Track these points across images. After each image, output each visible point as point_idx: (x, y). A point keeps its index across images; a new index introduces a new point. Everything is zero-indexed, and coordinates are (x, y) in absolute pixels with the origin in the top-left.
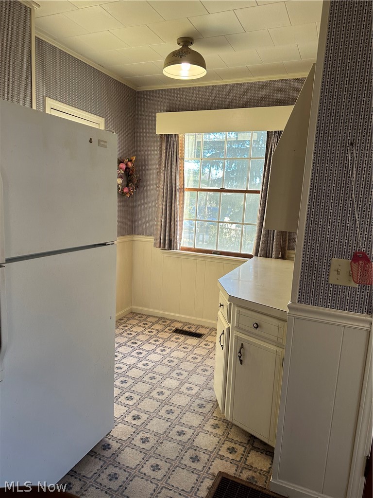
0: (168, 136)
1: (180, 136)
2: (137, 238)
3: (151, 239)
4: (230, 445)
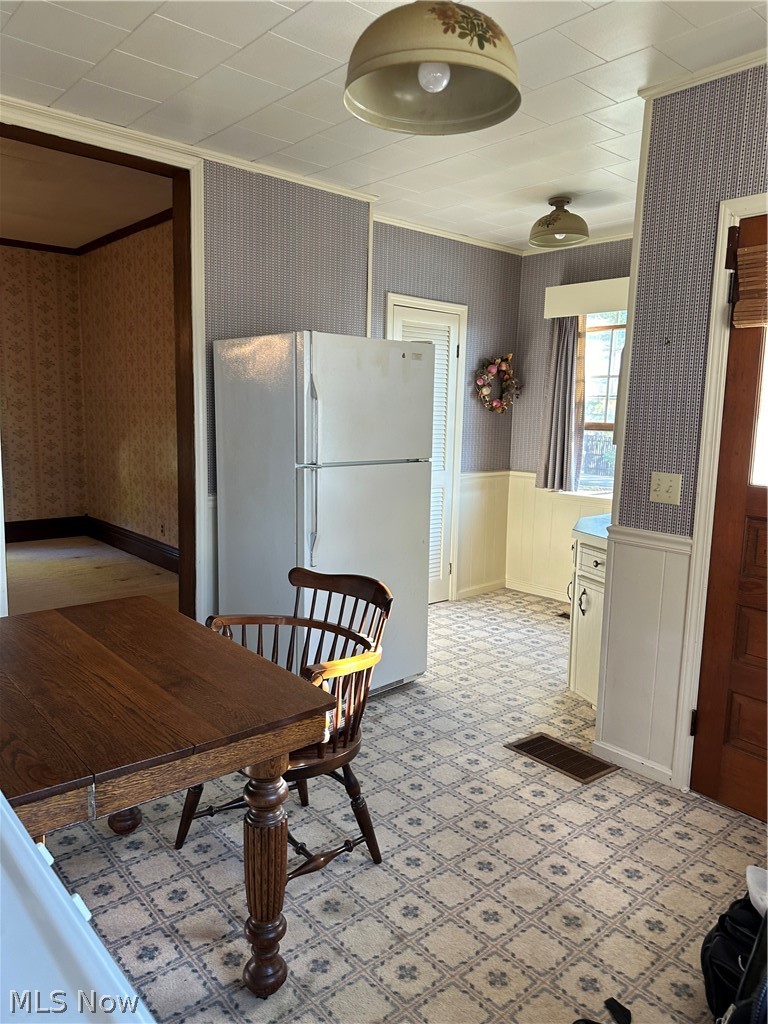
1: (580, 318)
3: (531, 477)
4: (568, 718)
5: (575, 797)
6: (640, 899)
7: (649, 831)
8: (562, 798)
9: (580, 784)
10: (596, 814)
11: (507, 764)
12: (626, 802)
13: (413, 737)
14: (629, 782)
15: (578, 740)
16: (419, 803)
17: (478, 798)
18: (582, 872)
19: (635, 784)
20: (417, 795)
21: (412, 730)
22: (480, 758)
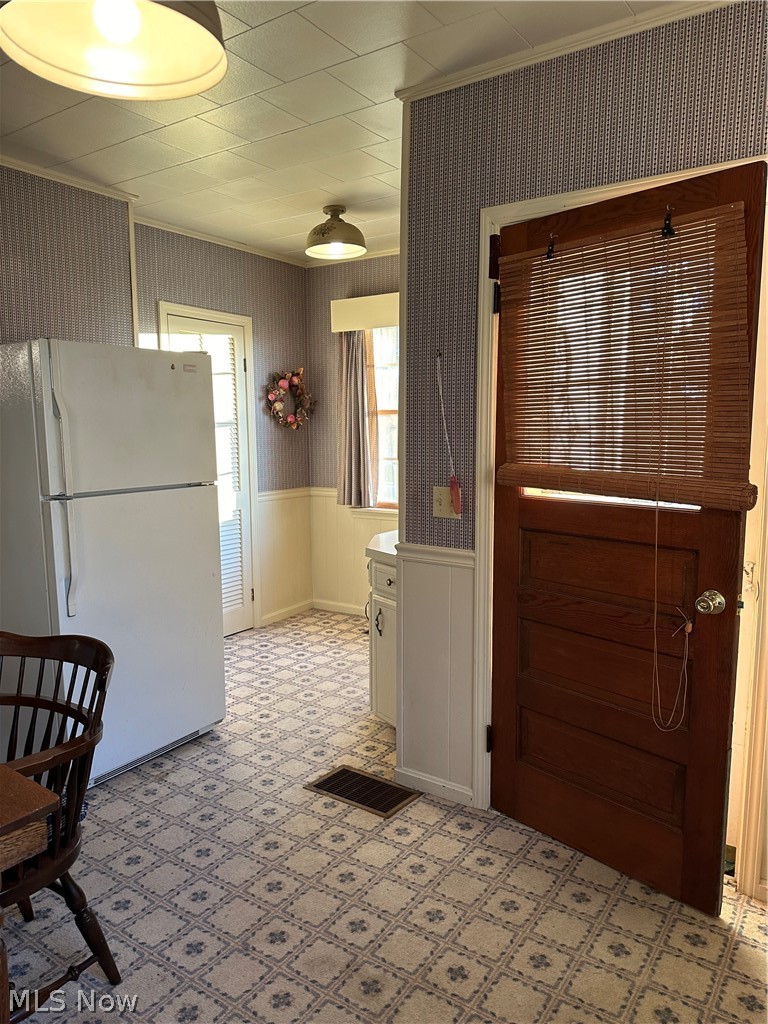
0: (349, 334)
1: (367, 332)
2: (315, 491)
3: (333, 493)
4: (371, 744)
5: (377, 835)
6: (442, 944)
7: (451, 861)
8: (364, 837)
9: (382, 820)
10: (398, 851)
11: (306, 808)
12: (429, 833)
13: (203, 794)
14: (431, 808)
15: (380, 768)
16: (205, 872)
17: (272, 854)
18: (382, 923)
19: (436, 809)
20: (204, 862)
21: (203, 784)
22: (277, 806)
